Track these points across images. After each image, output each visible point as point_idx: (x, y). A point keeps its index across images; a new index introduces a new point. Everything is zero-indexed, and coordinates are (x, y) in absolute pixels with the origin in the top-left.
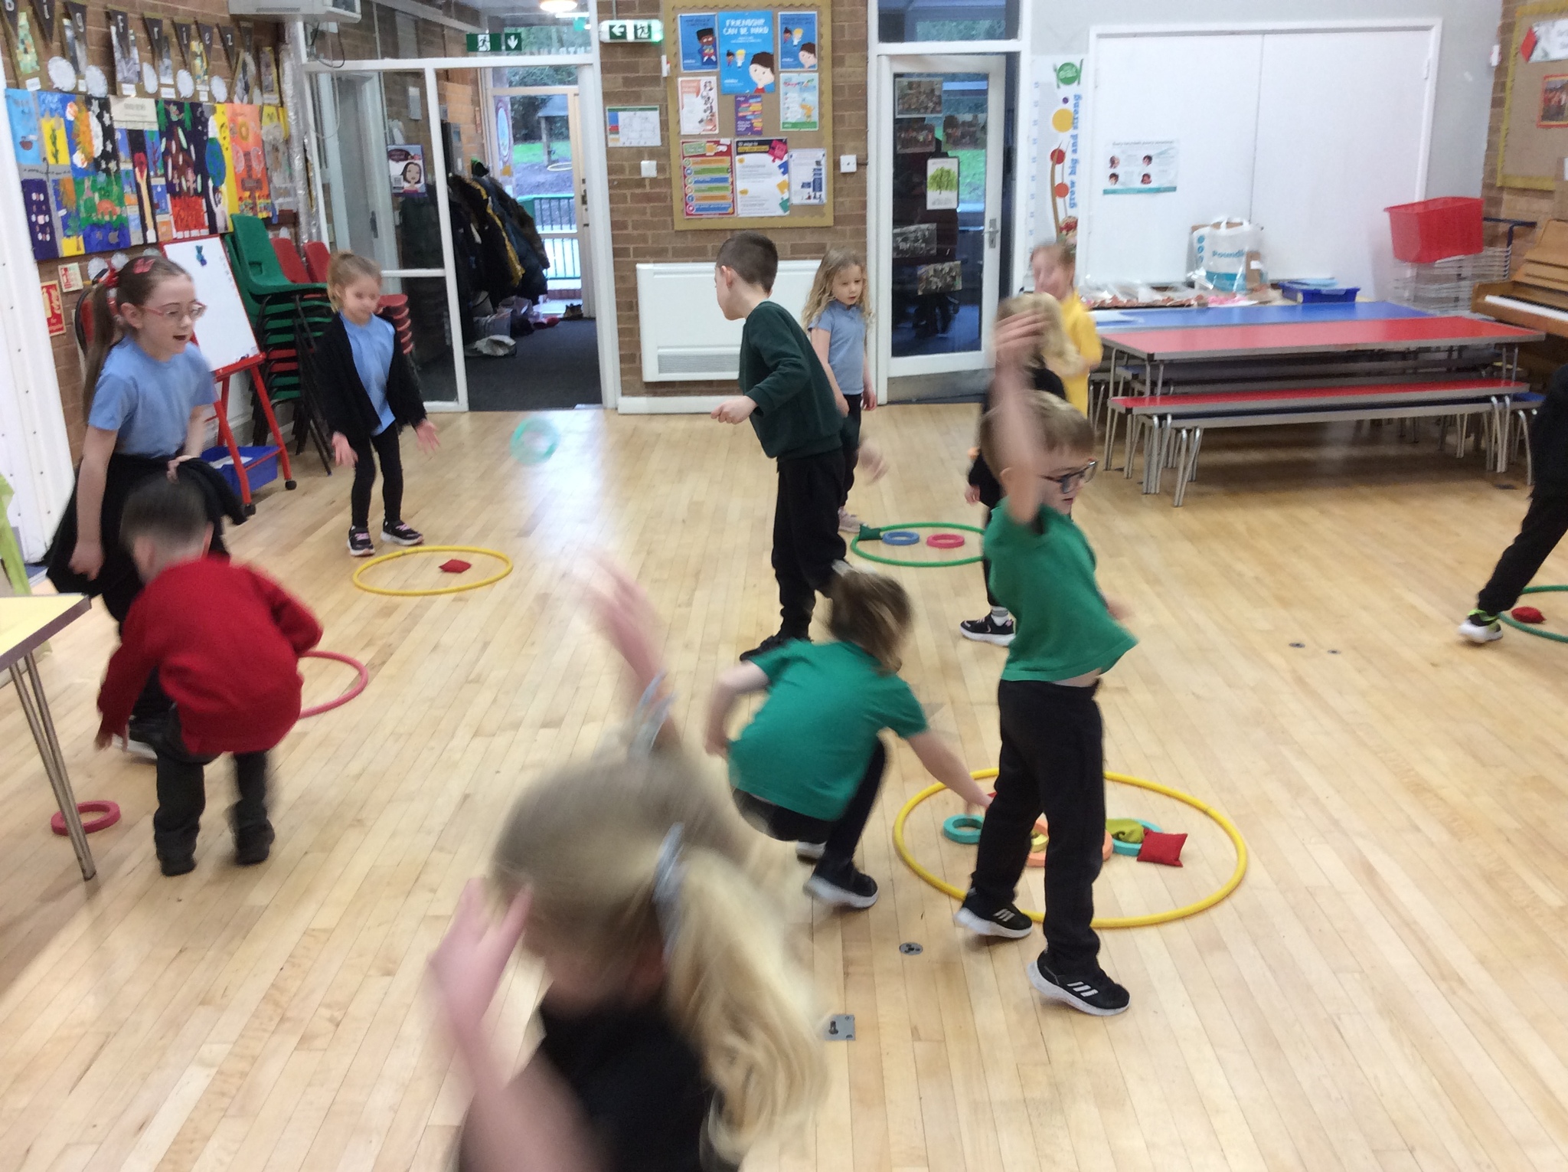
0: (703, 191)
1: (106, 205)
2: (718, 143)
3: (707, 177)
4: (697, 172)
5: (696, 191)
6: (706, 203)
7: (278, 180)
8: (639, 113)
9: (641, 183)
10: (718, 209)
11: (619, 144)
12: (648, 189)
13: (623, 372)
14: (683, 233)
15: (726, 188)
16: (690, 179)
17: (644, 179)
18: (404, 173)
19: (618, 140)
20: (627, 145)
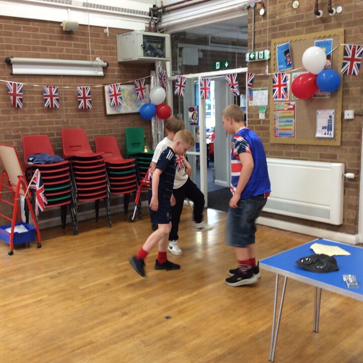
0: (282, 126)
2: (289, 104)
3: (284, 120)
4: (280, 118)
5: (279, 126)
6: (283, 132)
8: (260, 91)
9: (259, 122)
10: (288, 135)
11: (253, 105)
12: (262, 125)
14: (274, 145)
15: (292, 125)
16: (277, 121)
17: (260, 120)
18: (192, 116)
19: (252, 103)
20: (255, 105)
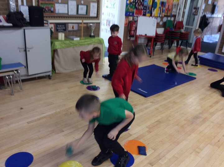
1: (131, 9)
7: (174, 10)
13: (219, 50)
18: (195, 12)
